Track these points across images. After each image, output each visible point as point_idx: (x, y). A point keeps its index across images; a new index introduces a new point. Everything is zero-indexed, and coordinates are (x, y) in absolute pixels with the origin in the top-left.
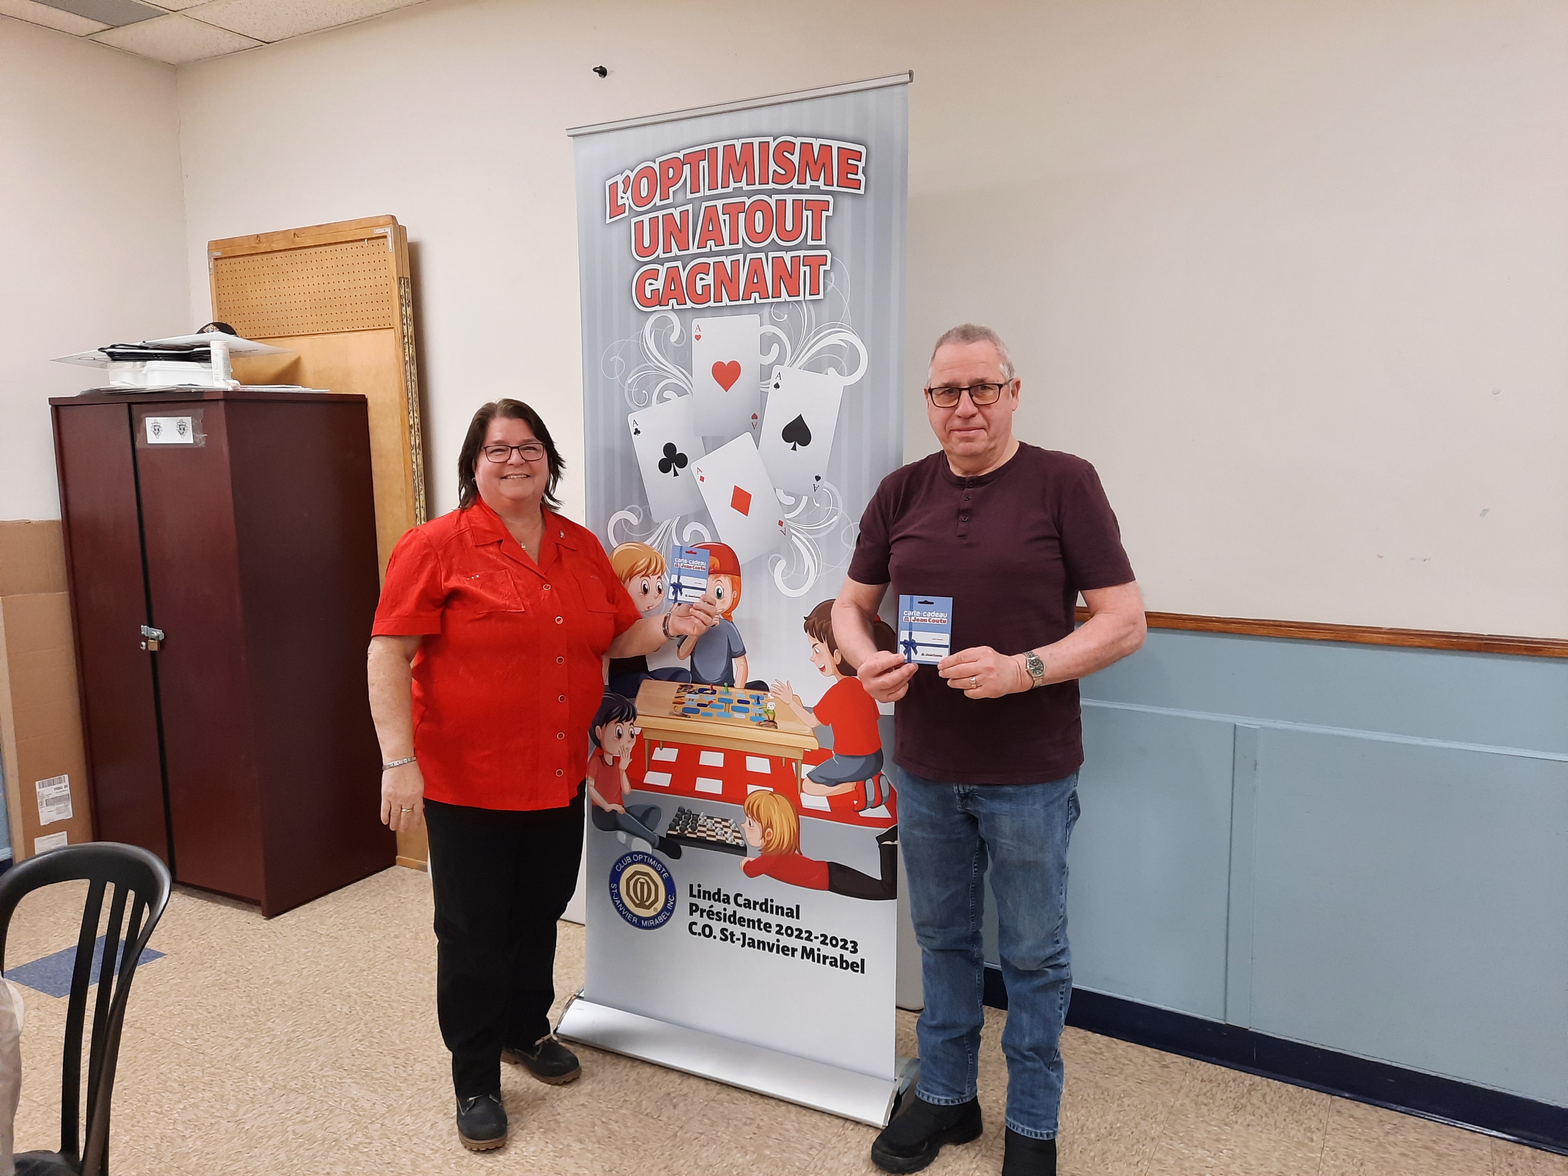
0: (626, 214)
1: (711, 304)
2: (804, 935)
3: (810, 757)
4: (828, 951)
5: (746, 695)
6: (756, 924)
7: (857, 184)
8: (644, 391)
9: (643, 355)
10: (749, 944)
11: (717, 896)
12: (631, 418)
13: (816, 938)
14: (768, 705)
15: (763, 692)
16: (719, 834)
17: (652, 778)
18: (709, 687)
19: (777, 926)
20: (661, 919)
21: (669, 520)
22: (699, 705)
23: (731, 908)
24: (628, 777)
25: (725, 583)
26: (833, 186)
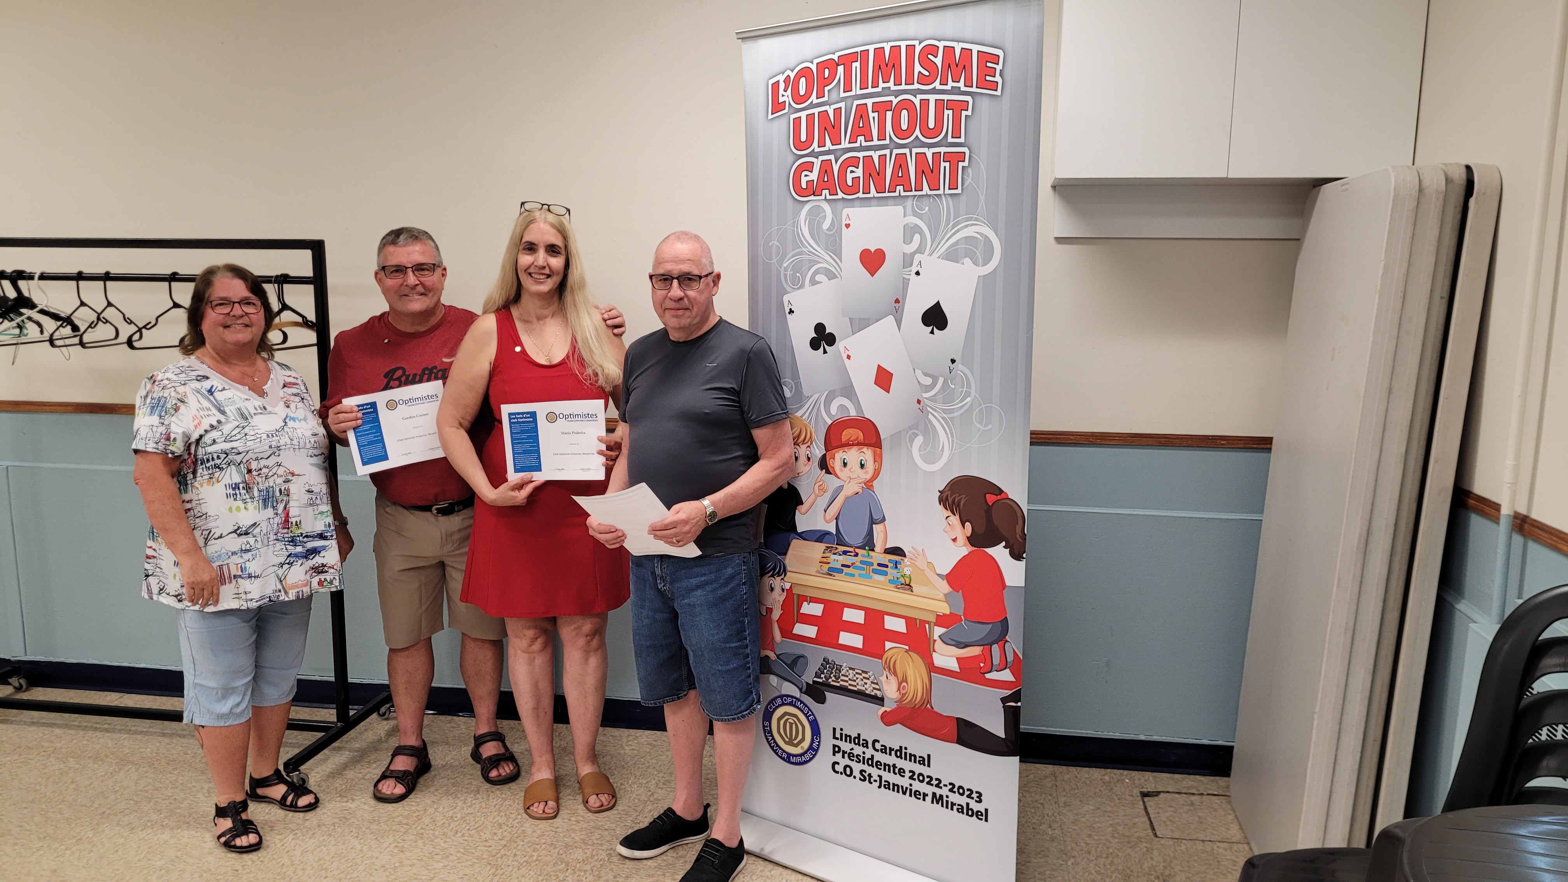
0: (786, 110)
1: (860, 195)
2: (934, 782)
3: (941, 620)
4: (955, 798)
5: (886, 559)
6: (892, 768)
7: (994, 86)
8: (798, 274)
9: (797, 242)
10: (885, 785)
11: (857, 740)
12: (786, 299)
13: (945, 785)
14: (905, 570)
15: (900, 558)
16: (860, 684)
17: (801, 629)
18: (851, 549)
19: (910, 771)
20: (808, 756)
21: (819, 394)
22: (843, 565)
23: (869, 752)
24: (779, 627)
25: (868, 454)
26: (972, 87)
